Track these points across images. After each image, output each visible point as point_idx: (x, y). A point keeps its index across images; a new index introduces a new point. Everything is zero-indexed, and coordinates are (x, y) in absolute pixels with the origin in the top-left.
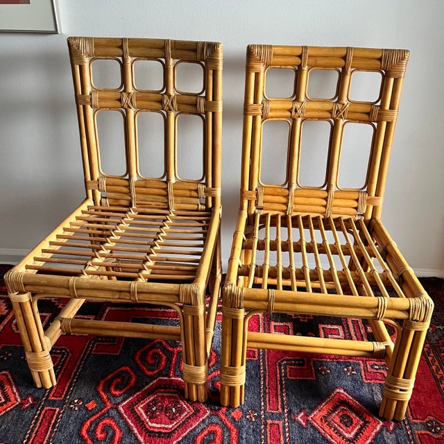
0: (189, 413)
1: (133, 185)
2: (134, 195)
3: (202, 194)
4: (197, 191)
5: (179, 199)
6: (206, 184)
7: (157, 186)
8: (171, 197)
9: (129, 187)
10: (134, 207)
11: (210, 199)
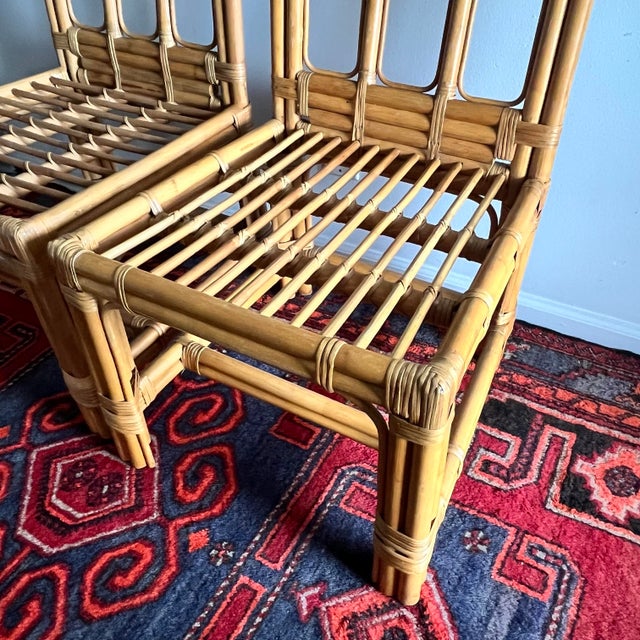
0: (123, 504)
1: (112, 46)
2: (117, 67)
3: (212, 74)
4: (203, 66)
5: (181, 82)
6: (217, 55)
7: (145, 51)
8: (168, 77)
9: (106, 48)
10: (119, 89)
11: (225, 86)
